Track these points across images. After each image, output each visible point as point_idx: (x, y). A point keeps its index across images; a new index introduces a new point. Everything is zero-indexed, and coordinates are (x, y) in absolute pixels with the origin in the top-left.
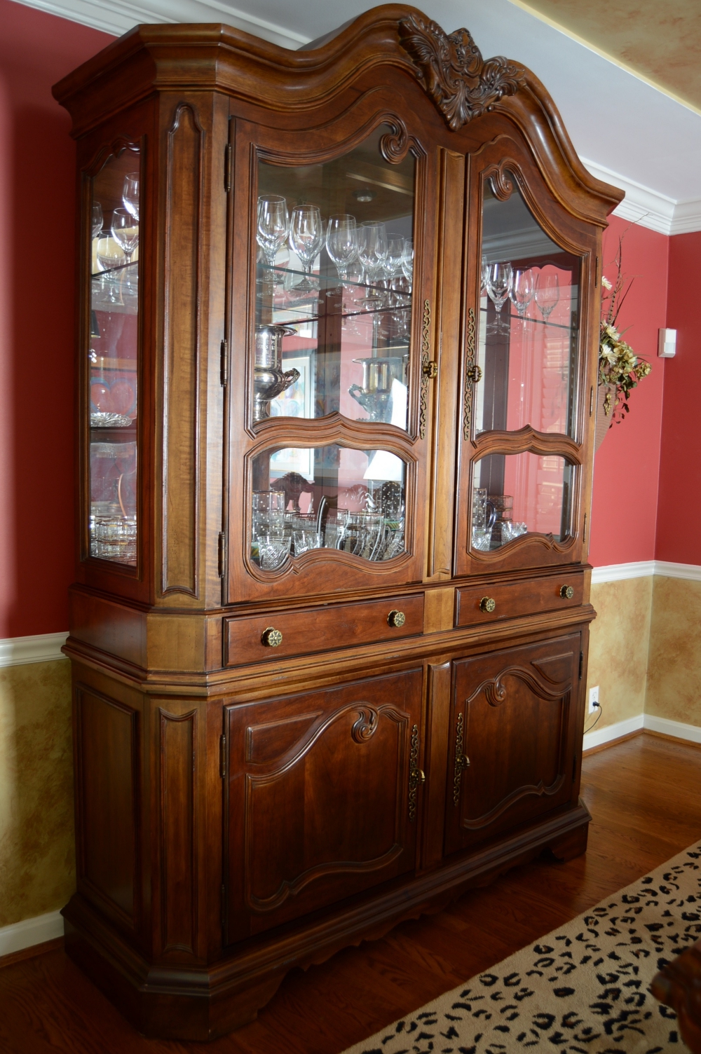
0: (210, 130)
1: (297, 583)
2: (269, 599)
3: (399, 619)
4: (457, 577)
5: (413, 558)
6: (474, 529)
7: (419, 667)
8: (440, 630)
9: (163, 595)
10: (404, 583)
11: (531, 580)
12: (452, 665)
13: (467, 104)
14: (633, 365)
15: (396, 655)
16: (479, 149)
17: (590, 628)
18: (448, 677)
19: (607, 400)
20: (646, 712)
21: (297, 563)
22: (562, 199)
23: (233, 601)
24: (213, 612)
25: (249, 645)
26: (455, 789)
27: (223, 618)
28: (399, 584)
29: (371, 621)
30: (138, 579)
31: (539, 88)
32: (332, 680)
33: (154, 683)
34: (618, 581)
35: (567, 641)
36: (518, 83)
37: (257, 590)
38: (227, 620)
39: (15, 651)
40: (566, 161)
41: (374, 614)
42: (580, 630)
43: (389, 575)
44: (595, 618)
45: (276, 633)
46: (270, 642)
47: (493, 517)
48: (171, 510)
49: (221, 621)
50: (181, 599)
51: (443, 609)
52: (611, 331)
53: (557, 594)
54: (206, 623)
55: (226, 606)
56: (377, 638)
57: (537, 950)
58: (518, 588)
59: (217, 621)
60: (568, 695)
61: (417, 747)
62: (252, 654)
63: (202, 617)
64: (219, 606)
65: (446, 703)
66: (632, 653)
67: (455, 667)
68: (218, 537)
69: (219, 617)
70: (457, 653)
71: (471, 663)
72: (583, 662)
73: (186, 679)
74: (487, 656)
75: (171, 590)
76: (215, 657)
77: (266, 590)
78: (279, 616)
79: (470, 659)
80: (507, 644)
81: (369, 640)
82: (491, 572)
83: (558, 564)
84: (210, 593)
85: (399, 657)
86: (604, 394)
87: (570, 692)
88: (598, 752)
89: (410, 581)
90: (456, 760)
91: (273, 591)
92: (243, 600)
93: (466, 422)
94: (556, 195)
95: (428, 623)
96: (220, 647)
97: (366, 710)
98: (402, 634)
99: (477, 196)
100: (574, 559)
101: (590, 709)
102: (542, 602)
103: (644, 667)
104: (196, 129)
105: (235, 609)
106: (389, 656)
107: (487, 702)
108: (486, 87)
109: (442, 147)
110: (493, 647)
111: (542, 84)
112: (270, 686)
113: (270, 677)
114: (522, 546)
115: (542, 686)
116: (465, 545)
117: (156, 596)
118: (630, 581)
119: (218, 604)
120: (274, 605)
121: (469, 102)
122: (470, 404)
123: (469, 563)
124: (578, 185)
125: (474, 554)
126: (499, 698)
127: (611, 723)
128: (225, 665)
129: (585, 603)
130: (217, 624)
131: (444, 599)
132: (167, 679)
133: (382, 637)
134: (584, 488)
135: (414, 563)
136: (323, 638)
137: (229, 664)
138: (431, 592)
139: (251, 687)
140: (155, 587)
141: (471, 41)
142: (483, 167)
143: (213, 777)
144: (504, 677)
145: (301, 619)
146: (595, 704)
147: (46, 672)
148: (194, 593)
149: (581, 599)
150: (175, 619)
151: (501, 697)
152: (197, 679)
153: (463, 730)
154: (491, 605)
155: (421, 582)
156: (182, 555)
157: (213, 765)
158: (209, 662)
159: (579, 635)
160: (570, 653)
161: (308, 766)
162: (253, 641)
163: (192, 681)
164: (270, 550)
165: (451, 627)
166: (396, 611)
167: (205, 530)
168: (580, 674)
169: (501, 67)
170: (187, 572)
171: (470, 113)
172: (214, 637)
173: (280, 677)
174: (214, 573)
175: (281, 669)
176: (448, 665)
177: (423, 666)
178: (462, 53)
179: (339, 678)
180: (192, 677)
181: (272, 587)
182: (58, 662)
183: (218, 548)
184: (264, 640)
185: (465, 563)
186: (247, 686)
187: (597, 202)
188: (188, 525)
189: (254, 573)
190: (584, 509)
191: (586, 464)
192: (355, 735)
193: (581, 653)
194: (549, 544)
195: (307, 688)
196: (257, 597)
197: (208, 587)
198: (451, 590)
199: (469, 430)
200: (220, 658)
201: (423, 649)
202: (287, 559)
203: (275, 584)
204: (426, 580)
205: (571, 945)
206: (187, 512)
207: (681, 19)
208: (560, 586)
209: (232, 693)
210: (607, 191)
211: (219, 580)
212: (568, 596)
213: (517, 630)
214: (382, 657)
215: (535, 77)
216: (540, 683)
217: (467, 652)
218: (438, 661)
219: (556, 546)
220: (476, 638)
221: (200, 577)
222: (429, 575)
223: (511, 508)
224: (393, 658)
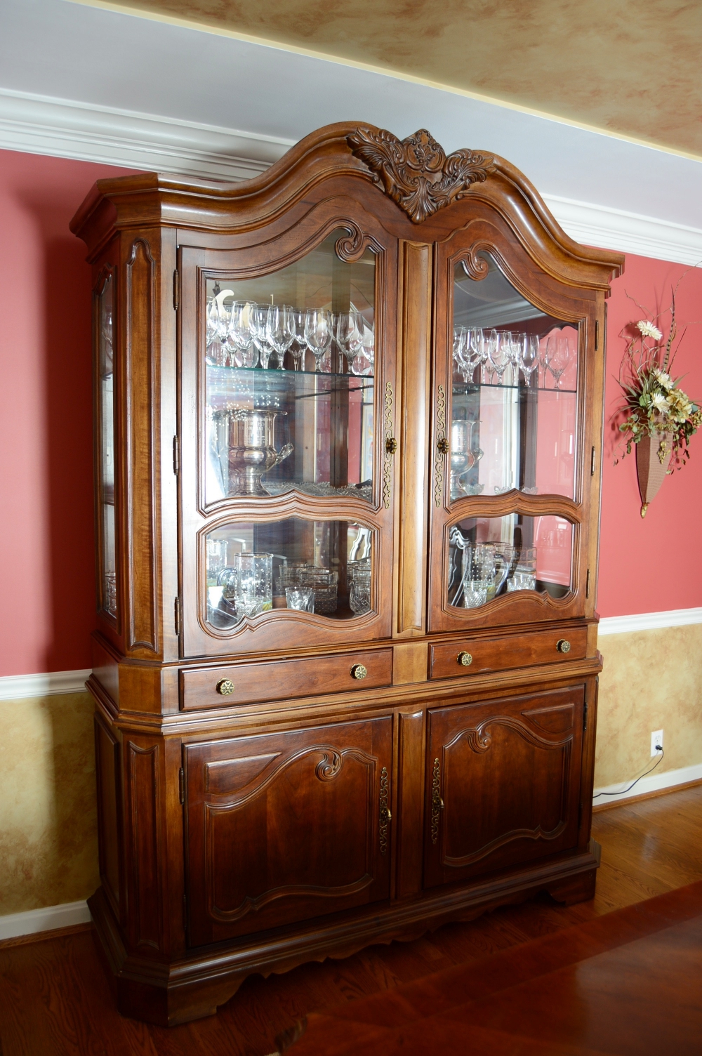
0: (159, 261)
1: (253, 640)
2: (225, 653)
3: (360, 672)
4: (432, 633)
5: (379, 616)
7: (389, 715)
8: (409, 682)
9: (130, 649)
10: (371, 639)
11: (520, 635)
12: (427, 715)
13: (430, 198)
14: (689, 413)
16: (448, 237)
18: (423, 724)
19: (661, 448)
21: (253, 623)
22: (549, 270)
23: (189, 655)
24: (170, 664)
25: (205, 692)
26: (433, 828)
27: (179, 670)
28: (364, 640)
29: (333, 673)
30: (117, 633)
31: (511, 171)
32: (290, 726)
34: (686, 626)
35: (566, 693)
36: (485, 170)
37: (212, 646)
38: (183, 672)
39: (52, 683)
40: (550, 235)
41: (336, 667)
42: (586, 682)
43: (352, 632)
45: (228, 684)
46: (223, 691)
48: (136, 578)
49: (177, 672)
50: (145, 652)
51: (415, 662)
52: (664, 379)
53: (552, 649)
54: (163, 673)
55: (182, 659)
56: (339, 689)
58: (502, 643)
59: (174, 672)
60: (568, 745)
61: (387, 788)
62: (207, 701)
63: (159, 668)
65: (420, 748)
67: (430, 715)
68: (174, 601)
69: (176, 668)
70: (430, 703)
71: (447, 713)
72: (590, 714)
73: (148, 720)
74: (468, 706)
75: (138, 646)
76: (172, 702)
77: (221, 646)
79: (448, 709)
80: (493, 695)
81: (331, 690)
82: (473, 628)
83: (556, 619)
84: (168, 649)
85: (362, 706)
86: (658, 442)
87: (571, 741)
88: (661, 796)
89: (376, 637)
90: (432, 802)
91: (229, 647)
92: (199, 654)
93: (438, 491)
94: (543, 267)
95: (399, 675)
96: (177, 695)
97: (330, 753)
98: (365, 685)
99: (445, 280)
100: (575, 613)
101: (653, 753)
102: (534, 656)
104: (148, 260)
105: (191, 662)
106: (351, 705)
107: (470, 749)
108: (449, 179)
109: (405, 241)
110: (475, 698)
111: (515, 167)
112: (227, 728)
113: (225, 720)
115: (536, 735)
116: (439, 603)
117: (126, 649)
119: (175, 658)
120: (229, 659)
121: (431, 196)
122: (442, 473)
123: (445, 620)
124: (567, 255)
125: (450, 612)
126: (482, 746)
127: (680, 767)
128: (181, 708)
129: (590, 656)
130: (173, 675)
131: (416, 654)
133: (344, 688)
134: (585, 545)
136: (280, 688)
137: (185, 708)
138: (399, 648)
140: (126, 641)
141: (432, 139)
142: (453, 252)
143: (173, 803)
144: (487, 726)
145: (257, 672)
146: (658, 748)
148: (154, 646)
150: (138, 669)
151: (485, 744)
152: (155, 721)
153: (441, 774)
154: (467, 659)
155: (391, 638)
157: (172, 793)
158: (166, 706)
159: (584, 687)
160: (571, 705)
161: (270, 799)
162: (209, 688)
163: (152, 722)
165: (425, 678)
166: (358, 664)
167: (161, 596)
168: (585, 724)
169: (464, 160)
170: (148, 630)
171: (435, 205)
172: (171, 686)
174: (171, 632)
175: (236, 714)
176: (420, 714)
177: (393, 715)
178: (420, 153)
180: (151, 719)
181: (227, 644)
183: (174, 610)
184: (219, 689)
185: (440, 620)
186: (203, 728)
187: (593, 268)
188: (149, 591)
189: (208, 632)
190: (586, 565)
191: (588, 522)
192: (318, 771)
193: (585, 705)
194: (542, 600)
196: (212, 652)
197: (167, 642)
198: (423, 645)
199: (442, 498)
200: (176, 702)
201: (392, 699)
202: (243, 619)
203: (230, 641)
204: (396, 636)
206: (148, 581)
207: (645, 91)
208: (553, 641)
209: (187, 733)
210: (601, 257)
211: (176, 636)
212: (564, 650)
213: (501, 683)
214: (343, 706)
215: (505, 162)
216: (532, 733)
217: (444, 702)
218: (409, 710)
219: (551, 602)
220: (452, 690)
221: (159, 635)
222: (399, 632)
224: (355, 707)
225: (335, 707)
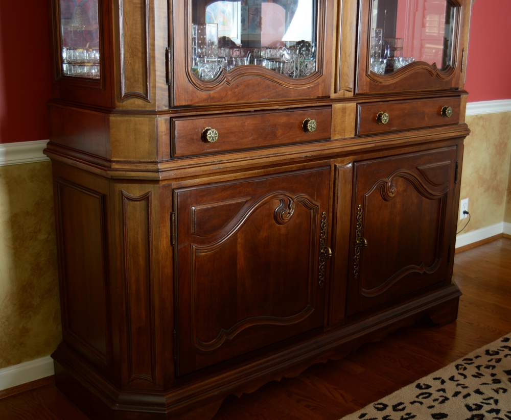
1: (229, 92)
2: (207, 104)
3: (312, 125)
4: (358, 94)
5: (323, 76)
6: (372, 60)
7: (327, 166)
8: (343, 137)
9: (121, 99)
10: (316, 97)
11: (418, 100)
12: (353, 166)
15: (309, 154)
17: (464, 143)
18: (351, 175)
20: (506, 220)
21: (230, 76)
23: (178, 105)
24: (162, 113)
25: (191, 141)
26: (355, 265)
27: (170, 118)
28: (312, 97)
29: (289, 126)
30: (101, 88)
32: (258, 173)
33: (117, 170)
35: (445, 152)
37: (197, 97)
38: (174, 120)
41: (292, 121)
42: (456, 144)
43: (304, 90)
44: (468, 134)
45: (213, 132)
46: (208, 138)
47: (388, 52)
48: (126, 29)
49: (169, 121)
50: (136, 103)
51: (347, 120)
53: (438, 113)
54: (157, 121)
55: (173, 108)
56: (294, 141)
57: (419, 386)
58: (407, 106)
59: (166, 120)
60: (446, 196)
61: (326, 229)
62: (194, 149)
63: (154, 116)
64: (167, 109)
65: (349, 196)
66: (496, 173)
67: (356, 167)
68: (165, 52)
69: (167, 117)
70: (358, 156)
71: (369, 165)
72: (459, 170)
73: (142, 167)
74: (381, 160)
75: (129, 96)
76: (165, 149)
77: (204, 97)
78: (215, 119)
79: (368, 162)
81: (287, 142)
82: (386, 92)
83: (440, 89)
84: (160, 98)
85: (312, 156)
87: (447, 192)
89: (320, 95)
90: (356, 242)
91: (210, 98)
92: (186, 104)
95: (335, 131)
96: (168, 142)
97: (285, 198)
98: (313, 138)
100: (453, 85)
101: (462, 216)
102: (426, 119)
103: (505, 185)
105: (179, 112)
106: (304, 155)
107: (381, 198)
110: (386, 153)
112: (209, 175)
113: (209, 166)
114: (411, 72)
115: (425, 187)
116: (365, 68)
117: (116, 101)
118: (496, 115)
119: (166, 106)
120: (212, 109)
123: (368, 84)
125: (372, 77)
126: (391, 195)
127: (477, 228)
128: (173, 156)
129: (461, 122)
130: (165, 123)
131: (348, 112)
132: (127, 167)
133: (298, 140)
134: (463, 26)
135: (324, 81)
136: (250, 138)
137: (176, 155)
138: (337, 106)
139: (194, 174)
140: (116, 93)
143: (165, 245)
144: (395, 179)
145: (233, 122)
146: (465, 212)
147: (32, 170)
148: (147, 97)
149: (458, 119)
150: (132, 118)
151: (393, 193)
152: (150, 167)
153: (362, 218)
154: (385, 118)
155: (329, 97)
156: (137, 66)
157: (165, 236)
158: (160, 153)
159: (456, 148)
160: (448, 162)
161: (239, 240)
162: (195, 137)
163: (147, 168)
164: (207, 68)
165: (353, 135)
166: (309, 119)
167: (154, 45)
168: (456, 179)
170: (141, 80)
172: (164, 133)
173: (217, 168)
174: (162, 82)
175: (218, 161)
176: (350, 165)
177: (330, 165)
179: (264, 172)
180: (147, 165)
181: (210, 95)
182: (42, 163)
183: (165, 61)
184: (204, 137)
185: (365, 83)
186: (191, 174)
188: (140, 41)
189: (195, 82)
190: (462, 44)
192: (277, 218)
193: (457, 163)
194: (434, 72)
195: (238, 178)
196: (198, 102)
197: (158, 92)
198: (353, 105)
200: (168, 150)
201: (331, 151)
202: (221, 72)
203: (212, 92)
204: (333, 96)
205: (445, 384)
206: (139, 31)
208: (441, 107)
209: (179, 178)
211: (167, 87)
212: (448, 115)
213: (406, 140)
214: (298, 155)
216: (423, 184)
217: (366, 156)
218: (342, 162)
219: (439, 73)
220: (373, 145)
221: (151, 85)
222: (335, 92)
223: (402, 48)
224: (306, 157)
225: (293, 156)
